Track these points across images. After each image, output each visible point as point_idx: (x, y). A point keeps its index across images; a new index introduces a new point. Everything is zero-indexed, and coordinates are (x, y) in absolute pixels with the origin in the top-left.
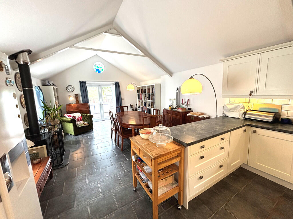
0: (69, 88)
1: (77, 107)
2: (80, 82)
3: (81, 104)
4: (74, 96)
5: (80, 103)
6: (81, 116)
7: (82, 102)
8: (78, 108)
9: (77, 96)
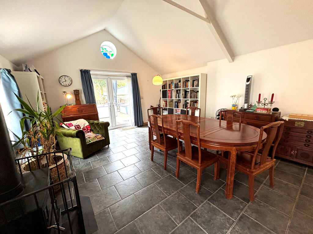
0: (63, 79)
1: (78, 111)
2: (81, 71)
3: (84, 106)
4: (72, 93)
5: (82, 103)
6: (88, 124)
7: (85, 103)
8: (80, 111)
9: (76, 93)
